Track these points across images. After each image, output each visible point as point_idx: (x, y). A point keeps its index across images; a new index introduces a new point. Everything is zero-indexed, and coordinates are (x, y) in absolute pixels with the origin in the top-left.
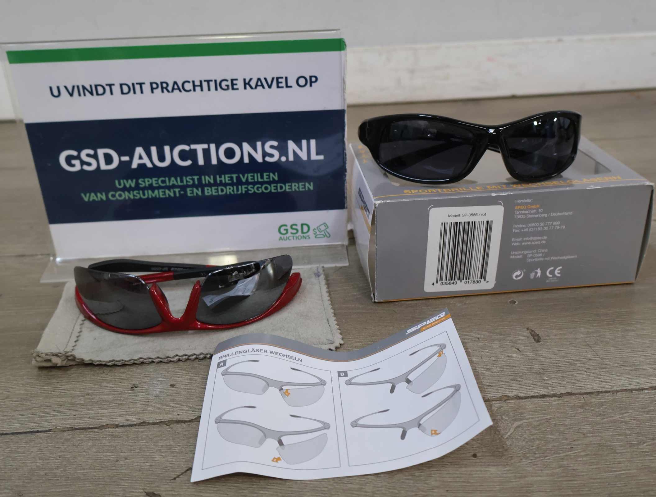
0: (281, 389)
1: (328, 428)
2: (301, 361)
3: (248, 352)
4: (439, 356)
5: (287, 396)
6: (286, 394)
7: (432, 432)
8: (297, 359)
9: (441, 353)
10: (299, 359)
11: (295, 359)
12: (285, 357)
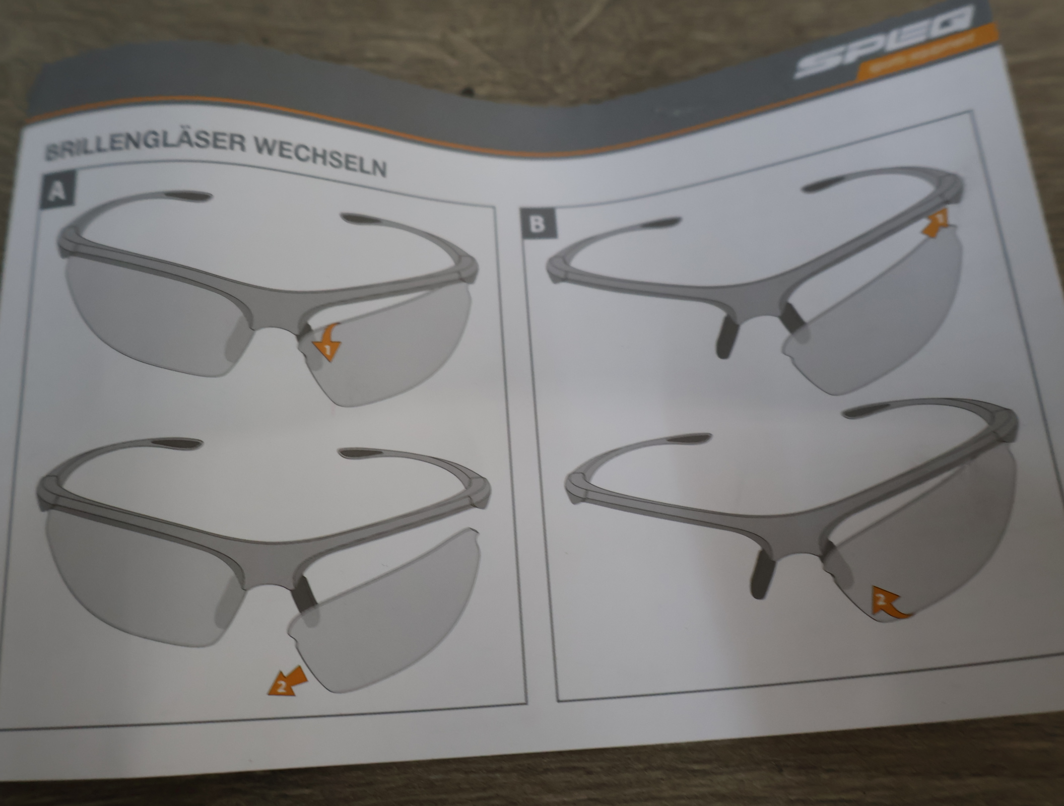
0: (304, 332)
1: (482, 504)
2: (383, 173)
3: (166, 144)
4: (931, 232)
5: (329, 359)
6: (323, 352)
7: (875, 600)
8: (368, 166)
9: (940, 217)
10: (375, 164)
11: (357, 167)
12: (319, 160)
